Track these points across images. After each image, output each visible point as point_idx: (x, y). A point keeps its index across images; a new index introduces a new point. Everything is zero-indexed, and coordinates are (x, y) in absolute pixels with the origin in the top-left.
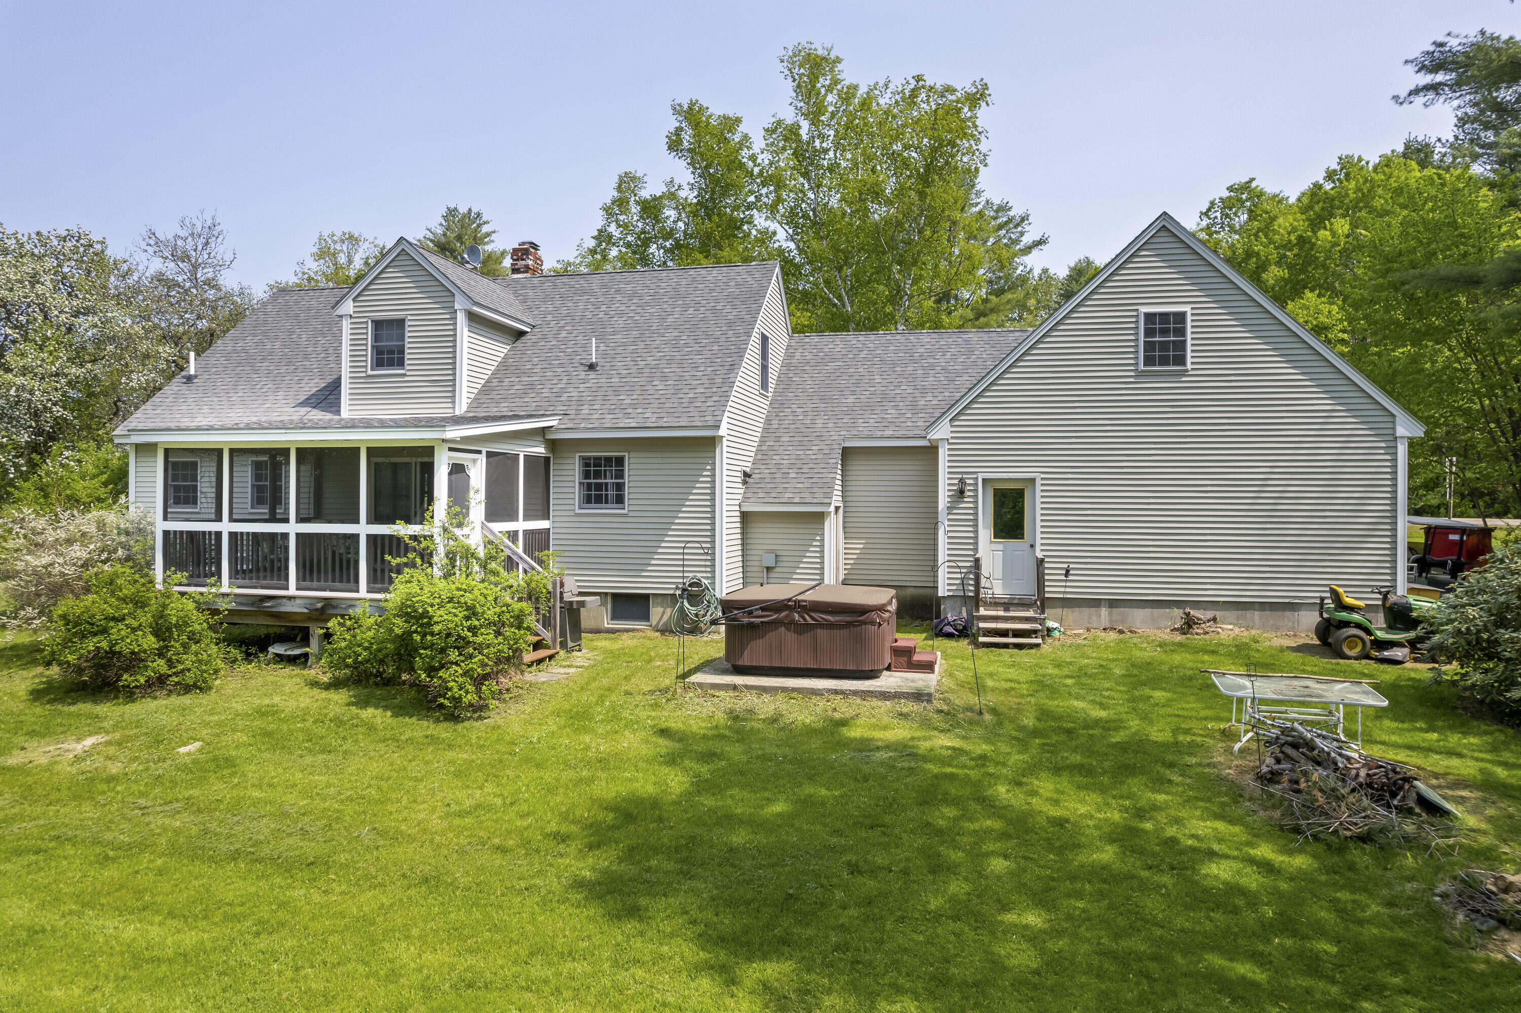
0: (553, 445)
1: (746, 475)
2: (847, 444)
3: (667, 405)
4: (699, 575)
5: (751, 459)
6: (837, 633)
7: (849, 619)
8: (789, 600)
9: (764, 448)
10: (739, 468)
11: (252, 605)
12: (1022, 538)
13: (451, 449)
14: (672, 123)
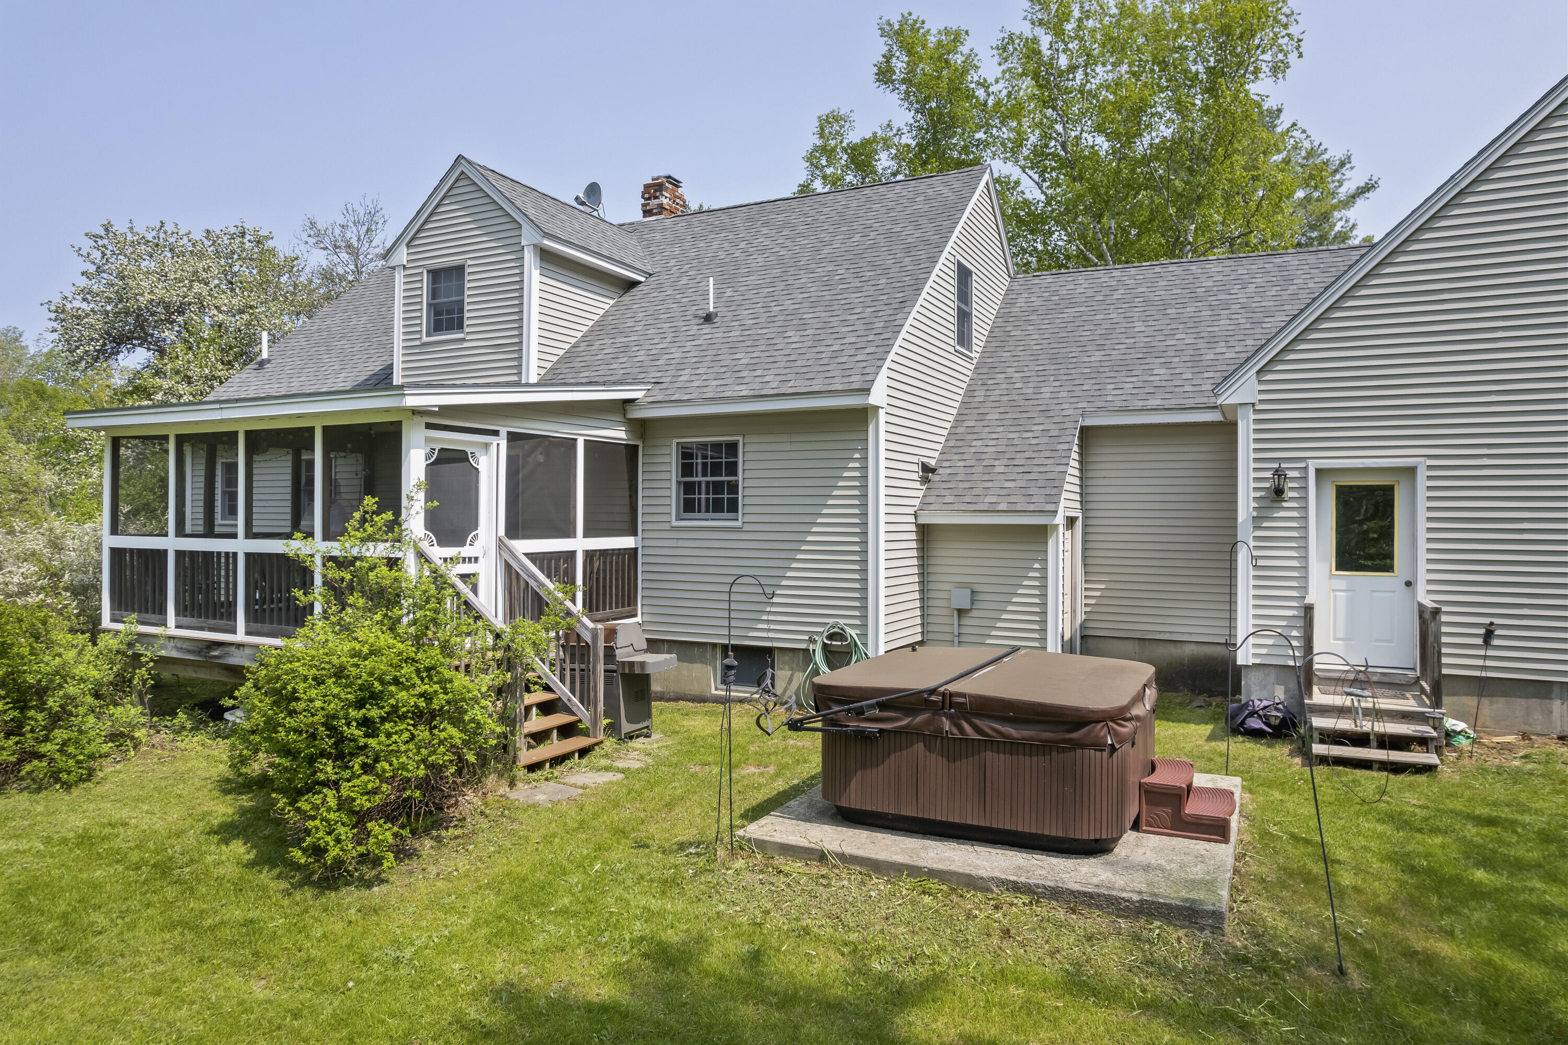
0: (642, 428)
1: (926, 468)
2: (1089, 422)
3: (798, 363)
4: (842, 621)
5: (939, 447)
6: (1023, 762)
8: (933, 691)
9: (960, 430)
10: (915, 459)
11: (199, 653)
12: (1389, 568)
13: (429, 426)
14: (880, 47)
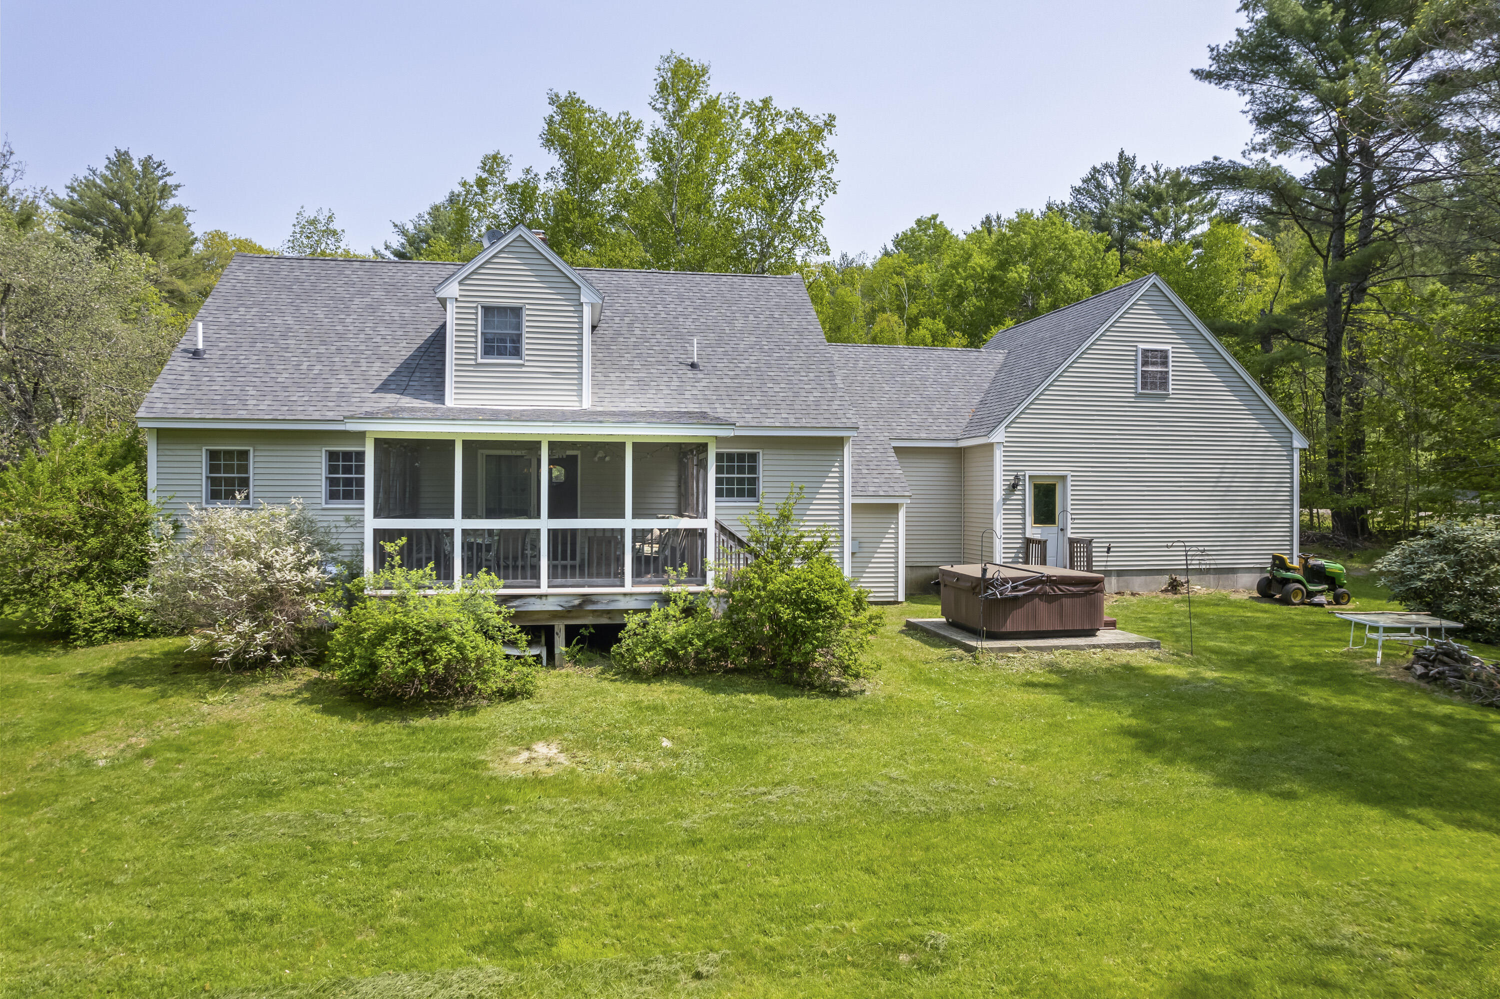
6: (1077, 600)
7: (1086, 589)
12: (1053, 522)
